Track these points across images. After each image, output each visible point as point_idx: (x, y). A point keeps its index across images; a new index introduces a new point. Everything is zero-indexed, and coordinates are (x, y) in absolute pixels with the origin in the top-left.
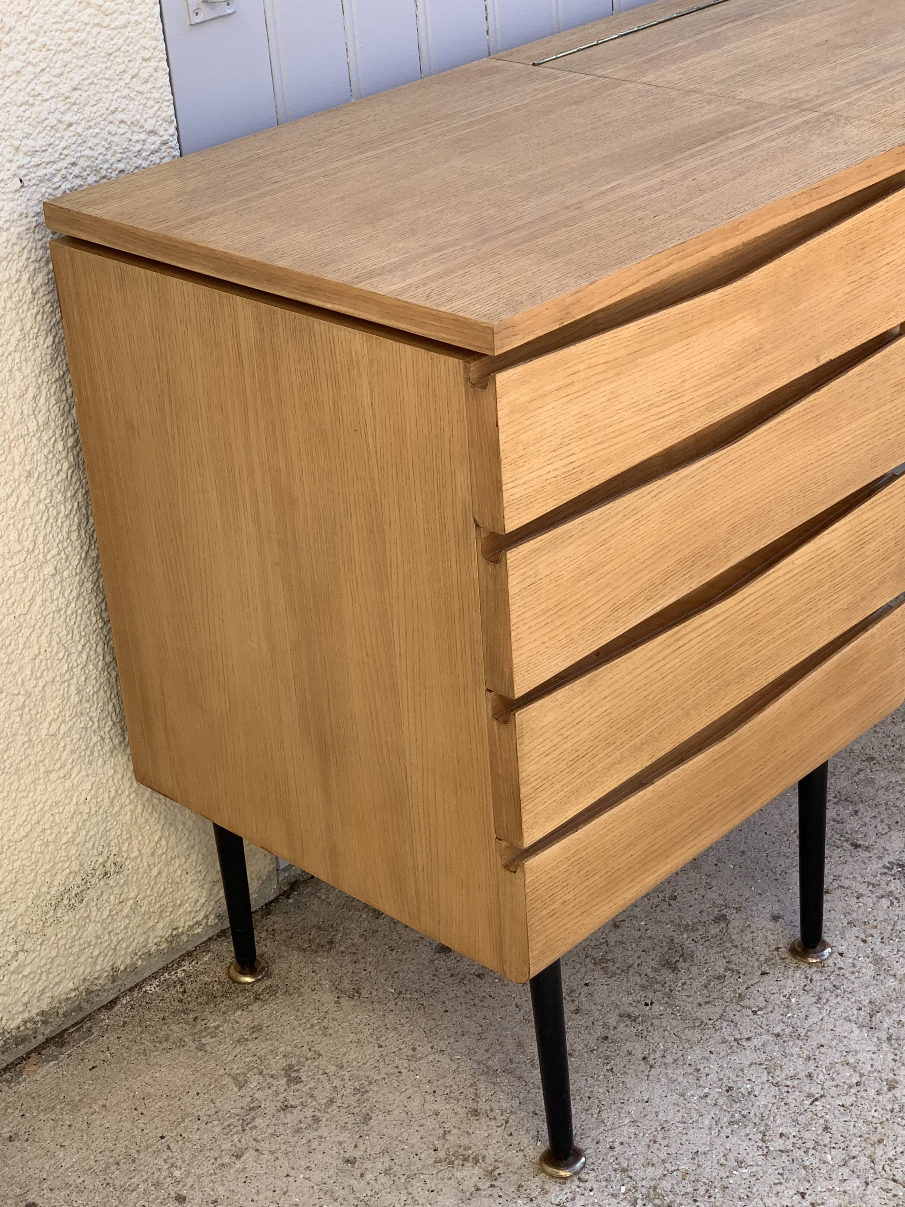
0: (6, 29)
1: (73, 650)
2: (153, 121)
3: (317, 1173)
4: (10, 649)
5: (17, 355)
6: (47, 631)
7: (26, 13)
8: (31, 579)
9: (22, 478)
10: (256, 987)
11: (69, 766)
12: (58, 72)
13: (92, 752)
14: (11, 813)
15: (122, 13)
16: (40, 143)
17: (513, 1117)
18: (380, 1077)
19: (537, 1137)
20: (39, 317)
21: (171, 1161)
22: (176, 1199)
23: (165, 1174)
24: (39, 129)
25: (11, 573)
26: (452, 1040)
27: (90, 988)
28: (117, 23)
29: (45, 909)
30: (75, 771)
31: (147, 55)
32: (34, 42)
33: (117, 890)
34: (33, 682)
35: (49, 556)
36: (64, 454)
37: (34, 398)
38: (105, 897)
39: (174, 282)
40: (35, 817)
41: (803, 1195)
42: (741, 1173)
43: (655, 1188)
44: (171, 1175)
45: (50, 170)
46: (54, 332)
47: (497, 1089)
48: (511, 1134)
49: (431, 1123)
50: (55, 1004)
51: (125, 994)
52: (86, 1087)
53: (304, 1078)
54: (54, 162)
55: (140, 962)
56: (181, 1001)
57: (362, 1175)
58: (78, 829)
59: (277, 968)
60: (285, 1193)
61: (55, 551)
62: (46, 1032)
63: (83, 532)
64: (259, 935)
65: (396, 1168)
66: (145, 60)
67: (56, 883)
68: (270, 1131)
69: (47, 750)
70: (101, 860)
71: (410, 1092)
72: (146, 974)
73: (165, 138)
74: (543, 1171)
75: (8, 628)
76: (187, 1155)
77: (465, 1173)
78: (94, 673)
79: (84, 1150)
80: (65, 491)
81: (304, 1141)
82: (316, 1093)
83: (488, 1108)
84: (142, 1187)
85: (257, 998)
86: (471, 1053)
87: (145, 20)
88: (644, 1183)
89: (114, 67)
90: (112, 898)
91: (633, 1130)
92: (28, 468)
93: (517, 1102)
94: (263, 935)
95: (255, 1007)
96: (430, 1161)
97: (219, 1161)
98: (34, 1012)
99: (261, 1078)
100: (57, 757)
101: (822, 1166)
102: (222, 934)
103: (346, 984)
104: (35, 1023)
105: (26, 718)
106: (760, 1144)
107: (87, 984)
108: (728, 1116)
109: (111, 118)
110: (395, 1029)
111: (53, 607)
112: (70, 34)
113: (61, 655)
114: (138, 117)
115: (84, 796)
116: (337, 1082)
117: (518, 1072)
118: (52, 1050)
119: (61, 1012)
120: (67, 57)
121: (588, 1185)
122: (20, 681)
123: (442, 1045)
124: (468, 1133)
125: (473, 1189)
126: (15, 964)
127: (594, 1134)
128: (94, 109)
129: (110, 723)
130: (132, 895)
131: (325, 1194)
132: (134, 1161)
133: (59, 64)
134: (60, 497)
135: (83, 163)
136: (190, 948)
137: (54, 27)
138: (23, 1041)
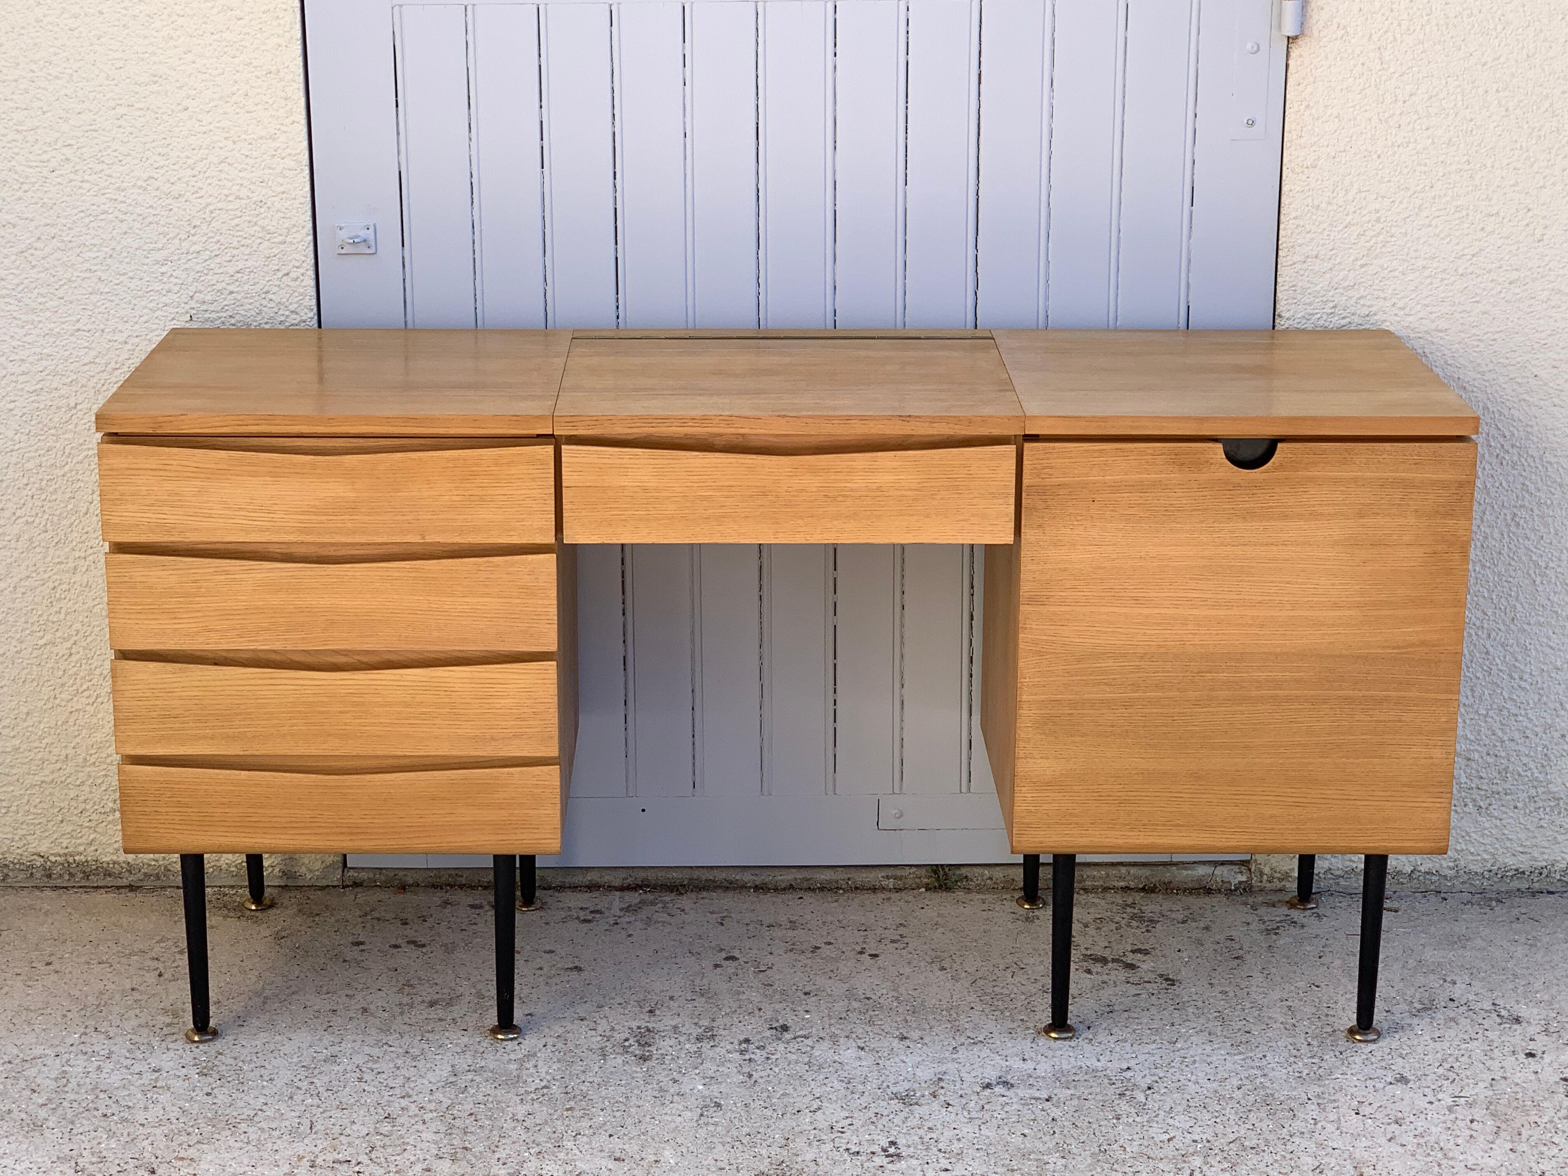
0: (193, 226)
2: (296, 306)
3: (113, 986)
7: (208, 219)
12: (228, 259)
15: (281, 235)
16: (209, 298)
24: (209, 289)
27: (169, 867)
28: (276, 240)
31: (297, 264)
32: (213, 237)
44: (64, 955)
45: (214, 315)
52: (107, 910)
54: (218, 312)
62: (130, 879)
66: (296, 267)
73: (304, 318)
87: (298, 243)
89: (271, 266)
91: (260, 1044)
97: (90, 961)
98: (120, 861)
103: (285, 933)
104: (122, 868)
107: (166, 862)
108: (309, 1064)
112: (240, 239)
114: (284, 300)
119: (143, 871)
120: (235, 252)
128: (251, 287)
131: (99, 994)
132: (63, 943)
133: (229, 254)
135: (237, 317)
137: (228, 232)
138: (110, 875)
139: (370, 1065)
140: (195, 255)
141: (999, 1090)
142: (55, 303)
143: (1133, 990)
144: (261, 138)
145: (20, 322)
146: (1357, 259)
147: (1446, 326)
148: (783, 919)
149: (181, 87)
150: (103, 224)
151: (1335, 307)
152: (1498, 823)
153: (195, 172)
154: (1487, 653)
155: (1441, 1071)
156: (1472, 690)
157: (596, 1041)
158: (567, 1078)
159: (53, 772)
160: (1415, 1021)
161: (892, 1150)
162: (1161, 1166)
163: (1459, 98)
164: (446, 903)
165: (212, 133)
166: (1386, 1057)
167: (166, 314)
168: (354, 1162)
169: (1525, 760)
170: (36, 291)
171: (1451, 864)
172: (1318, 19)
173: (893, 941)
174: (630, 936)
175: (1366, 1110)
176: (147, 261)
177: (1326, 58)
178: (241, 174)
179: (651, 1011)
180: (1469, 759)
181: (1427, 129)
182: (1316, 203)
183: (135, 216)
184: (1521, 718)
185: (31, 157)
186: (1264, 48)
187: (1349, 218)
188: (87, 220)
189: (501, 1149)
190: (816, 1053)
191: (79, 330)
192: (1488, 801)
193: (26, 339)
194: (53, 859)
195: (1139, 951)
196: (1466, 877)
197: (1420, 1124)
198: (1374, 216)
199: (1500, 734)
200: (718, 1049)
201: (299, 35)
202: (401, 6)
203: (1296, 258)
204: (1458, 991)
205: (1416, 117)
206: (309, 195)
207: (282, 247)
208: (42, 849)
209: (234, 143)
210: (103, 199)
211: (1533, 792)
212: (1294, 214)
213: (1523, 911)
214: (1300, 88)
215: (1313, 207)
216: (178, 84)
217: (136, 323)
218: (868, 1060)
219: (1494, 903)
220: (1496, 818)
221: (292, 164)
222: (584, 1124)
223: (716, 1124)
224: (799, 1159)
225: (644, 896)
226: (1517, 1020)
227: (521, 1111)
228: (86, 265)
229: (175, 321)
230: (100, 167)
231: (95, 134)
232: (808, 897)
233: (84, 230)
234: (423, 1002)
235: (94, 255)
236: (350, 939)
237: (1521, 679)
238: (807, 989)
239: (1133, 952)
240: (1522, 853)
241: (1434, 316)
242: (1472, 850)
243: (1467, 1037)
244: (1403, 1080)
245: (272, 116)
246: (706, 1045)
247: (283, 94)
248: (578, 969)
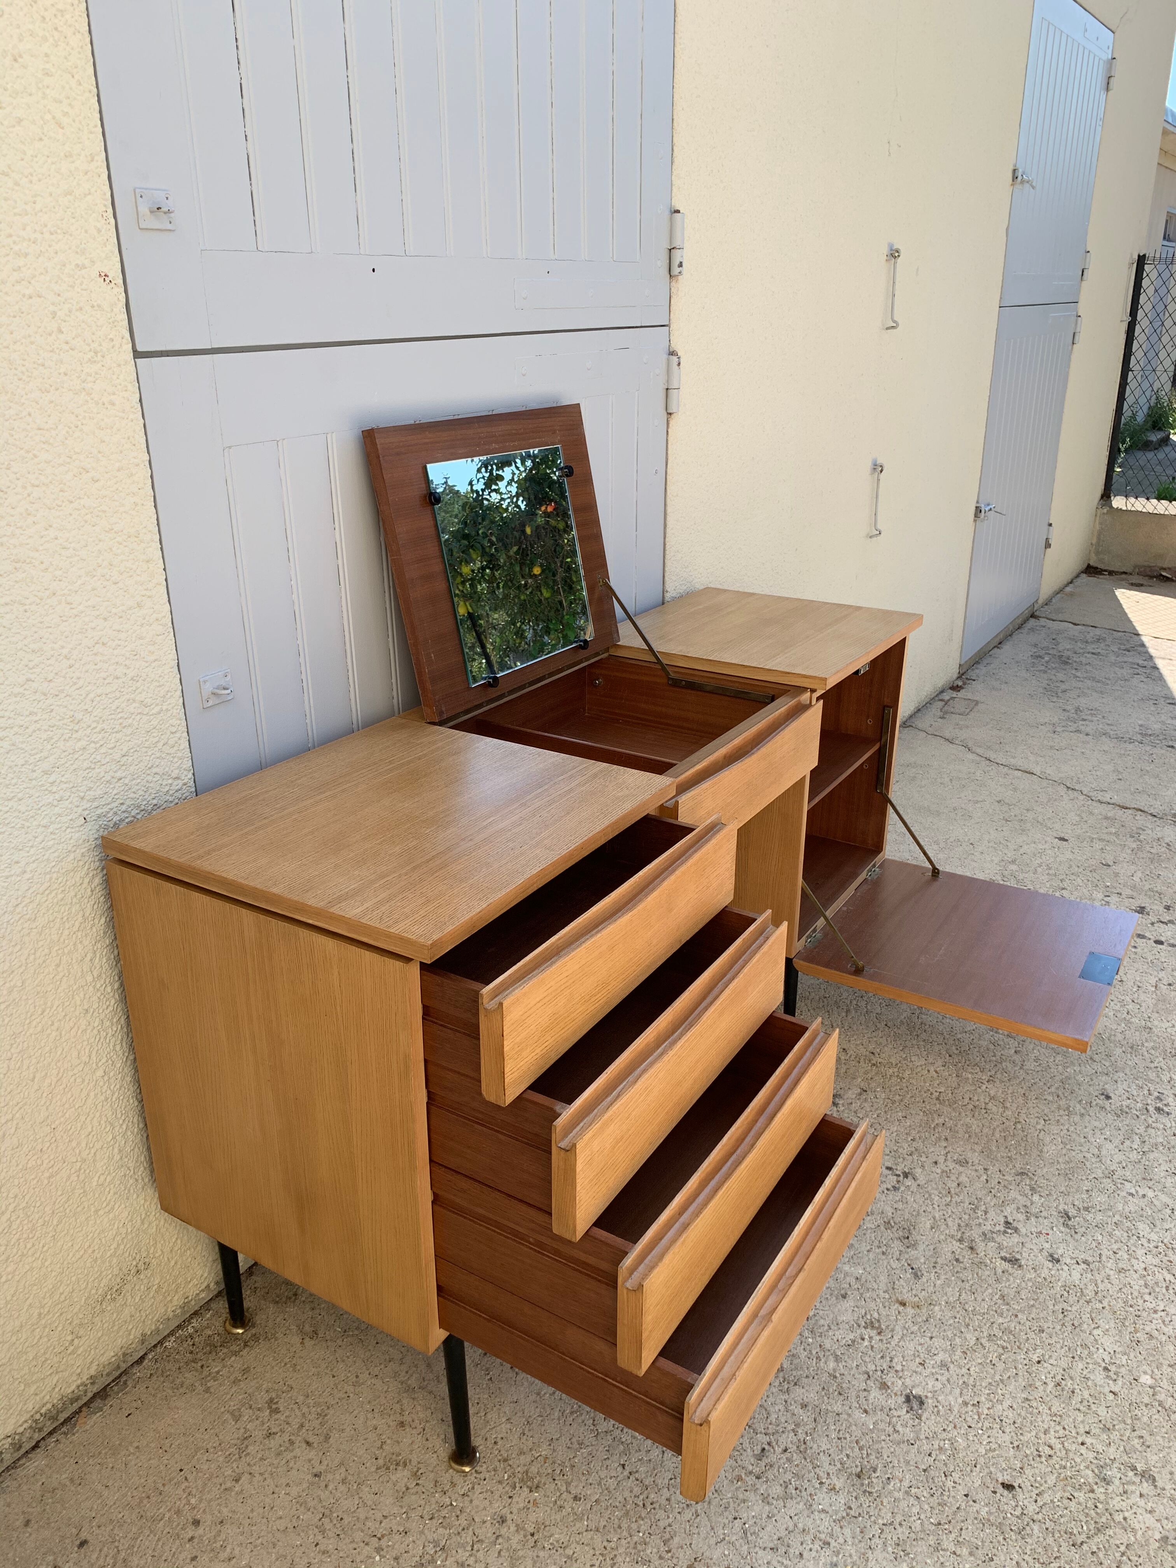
0: (76, 721)
1: (116, 1124)
2: (177, 771)
3: (294, 1488)
4: (71, 1132)
5: (80, 934)
6: (98, 1114)
7: (90, 710)
8: (87, 1081)
9: (82, 1015)
10: (244, 1336)
11: (112, 1203)
12: (112, 745)
13: (129, 1191)
14: (70, 1244)
15: (157, 705)
16: (99, 793)
17: (428, 1425)
18: (335, 1402)
19: (445, 1441)
20: (96, 907)
21: (188, 1491)
22: (193, 1523)
23: (184, 1502)
24: (98, 784)
25: (72, 1080)
26: (382, 1366)
27: (126, 1352)
28: (153, 712)
29: (94, 1305)
30: (117, 1206)
31: (174, 730)
32: (96, 728)
33: (145, 1281)
34: (87, 1151)
35: (100, 1064)
36: (112, 994)
37: (91, 960)
38: (137, 1288)
39: (196, 895)
40: (88, 1244)
41: (623, 1466)
42: (582, 1454)
43: (527, 1472)
44: (188, 1503)
45: (106, 809)
46: (106, 914)
47: (415, 1403)
48: (427, 1440)
49: (372, 1436)
50: (101, 1368)
51: (151, 1350)
52: (124, 1432)
53: (281, 1409)
54: (108, 804)
55: (161, 1327)
56: (191, 1353)
57: (326, 1486)
58: (119, 1245)
59: (259, 1319)
60: (272, 1508)
61: (104, 1060)
62: (94, 1390)
63: (124, 1044)
64: (246, 1292)
65: (350, 1477)
66: (172, 733)
67: (102, 1285)
68: (260, 1456)
69: (97, 1195)
70: (134, 1263)
71: (355, 1412)
72: (166, 1334)
73: (186, 781)
74: (451, 1467)
75: (69, 1118)
76: (200, 1482)
77: (398, 1476)
78: (131, 1138)
79: (123, 1488)
80: (113, 1018)
81: (284, 1461)
82: (290, 1420)
83: (411, 1420)
84: (167, 1516)
85: (246, 1345)
86: (396, 1374)
87: (173, 708)
88: (519, 1469)
89: (151, 739)
90: (142, 1287)
91: (508, 1426)
92: (86, 1007)
93: (429, 1412)
94: (248, 1292)
95: (244, 1352)
96: (373, 1469)
97: (223, 1487)
98: (84, 1379)
99: (251, 1411)
100: (104, 1199)
101: (634, 1441)
102: (219, 1294)
103: (307, 1328)
104: (86, 1385)
105: (82, 1177)
106: (592, 1427)
107: (124, 1349)
108: (570, 1407)
109: (148, 772)
110: (343, 1361)
111: (103, 1098)
112: (121, 721)
113: (107, 1130)
114: (167, 769)
115: (123, 1222)
116: (305, 1410)
117: (429, 1388)
118: (98, 1403)
119: (105, 1373)
120: (119, 736)
121: (482, 1476)
122: (78, 1152)
123: (376, 1371)
124: (398, 1442)
125: (404, 1489)
126: (72, 1348)
127: (483, 1433)
128: (137, 767)
129: (142, 1168)
130: (157, 1282)
131: (301, 1505)
132: (161, 1494)
133: (113, 740)
134: (108, 1023)
135: (128, 802)
136: (196, 1308)
137: (110, 717)
138: (77, 1400)
140: (80, 752)
144: (130, 609)
149: (46, 570)
151: (683, 581)
153: (72, 662)
159: (9, 1350)
165: (83, 615)
167: (60, 825)
176: (35, 775)
177: (680, 425)
178: (116, 652)
181: (708, 465)
183: (16, 729)
187: (687, 525)
194: (21, 1430)
198: (694, 522)
202: (230, 447)
205: (705, 458)
207: (161, 717)
208: (9, 1430)
209: (105, 619)
212: (670, 527)
215: (677, 521)
216: (43, 567)
217: (32, 847)
221: (160, 629)
229: (69, 830)
245: (138, 583)
247: (145, 557)
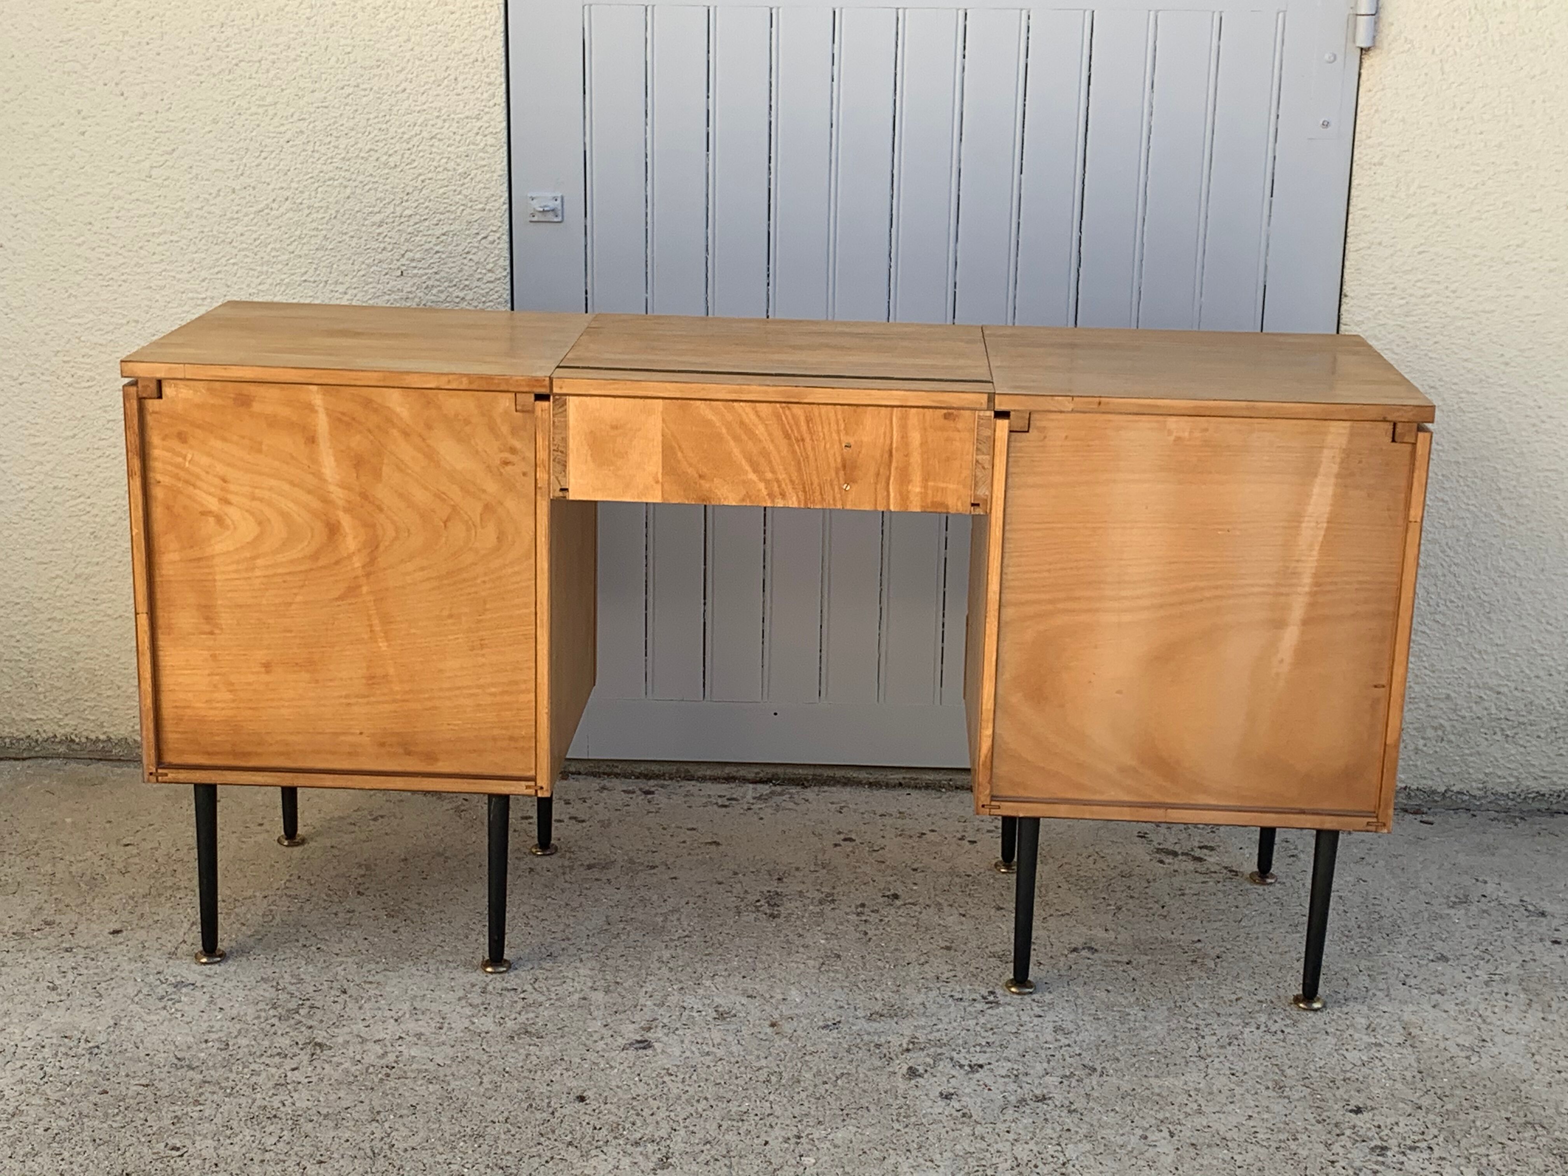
0: (406, 193)
2: (491, 265)
7: (419, 188)
12: (435, 223)
15: (481, 203)
16: (418, 256)
24: (418, 249)
28: (477, 207)
31: (494, 229)
32: (423, 203)
45: (421, 272)
54: (424, 268)
66: (493, 231)
87: (496, 210)
89: (472, 230)
109: (465, 256)
112: (446, 205)
114: (482, 260)
120: (442, 217)
128: (455, 248)
133: (436, 219)
135: (442, 274)
137: (436, 199)
139: (536, 914)
140: (407, 219)
141: (1085, 953)
142: (286, 257)
143: (1201, 878)
144: (467, 118)
145: (256, 274)
146: (1415, 247)
147: (1493, 308)
148: (893, 810)
149: (400, 71)
150: (329, 189)
151: (1394, 288)
152: (1522, 750)
153: (410, 146)
154: (1519, 599)
155: (1477, 952)
156: (1504, 632)
157: (732, 901)
158: (706, 929)
160: (1452, 912)
161: (991, 998)
162: (1230, 1020)
163: (1510, 106)
164: (604, 788)
165: (425, 112)
166: (1428, 940)
167: (380, 269)
168: (520, 990)
169: (1549, 695)
170: (270, 247)
171: (1481, 786)
172: (1389, 32)
173: (989, 831)
174: (761, 819)
175: (1412, 981)
176: (366, 222)
177: (1394, 68)
178: (449, 149)
179: (779, 879)
180: (1499, 693)
181: (1481, 133)
182: (1381, 196)
183: (357, 183)
184: (1546, 658)
185: (271, 128)
186: (1340, 58)
187: (1409, 211)
188: (316, 185)
189: (648, 984)
190: (924, 916)
191: (305, 281)
192: (1514, 731)
193: (260, 287)
195: (1206, 847)
196: (1493, 797)
197: (1460, 994)
198: (1432, 210)
199: (1528, 672)
200: (837, 911)
201: (502, 28)
202: (590, 5)
203: (1362, 245)
204: (1490, 889)
205: (1471, 122)
206: (506, 168)
207: (482, 214)
209: (444, 121)
210: (330, 167)
211: (1555, 724)
212: (1361, 206)
213: (1544, 826)
214: (1370, 94)
215: (1379, 200)
216: (398, 68)
217: (354, 276)
218: (968, 924)
219: (1518, 820)
220: (1521, 746)
221: (493, 141)
222: (720, 967)
223: (836, 971)
224: (910, 1002)
225: (773, 788)
226: (1543, 914)
227: (666, 955)
228: (314, 225)
229: (387, 276)
230: (329, 139)
231: (326, 110)
232: (915, 793)
233: (313, 194)
234: (582, 865)
235: (320, 216)
236: (520, 815)
237: (1548, 623)
238: (915, 866)
239: (1200, 848)
240: (1544, 777)
241: (1481, 299)
242: (1499, 773)
243: (1498, 926)
244: (1443, 958)
245: (477, 99)
246: (827, 908)
247: (487, 80)
248: (717, 844)
